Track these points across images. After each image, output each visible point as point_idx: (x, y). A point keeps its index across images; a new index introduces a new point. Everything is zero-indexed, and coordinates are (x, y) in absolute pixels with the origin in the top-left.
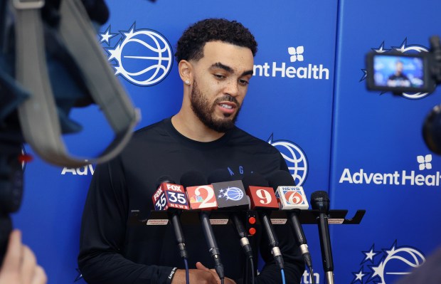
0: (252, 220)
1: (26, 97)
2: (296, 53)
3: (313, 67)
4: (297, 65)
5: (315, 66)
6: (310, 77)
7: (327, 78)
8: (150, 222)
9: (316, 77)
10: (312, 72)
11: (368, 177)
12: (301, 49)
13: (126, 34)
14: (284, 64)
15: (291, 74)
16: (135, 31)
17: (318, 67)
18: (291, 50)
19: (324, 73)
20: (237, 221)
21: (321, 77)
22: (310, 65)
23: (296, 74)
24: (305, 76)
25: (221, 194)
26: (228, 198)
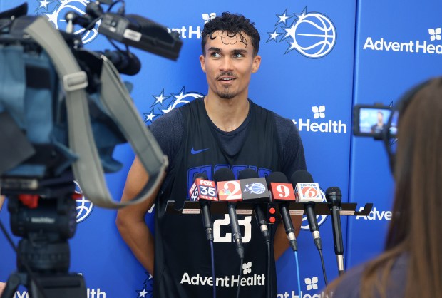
2: (319, 111)
3: (333, 123)
4: (319, 121)
5: (335, 122)
6: (330, 131)
7: (345, 131)
8: (185, 211)
9: (335, 131)
10: (332, 127)
11: (380, 214)
12: (322, 108)
13: (176, 96)
14: (308, 121)
15: (314, 129)
16: (184, 94)
17: (337, 123)
18: (315, 109)
19: (342, 128)
20: (259, 212)
21: (340, 131)
22: (330, 121)
23: (318, 129)
24: (326, 130)
25: (247, 188)
26: (252, 192)
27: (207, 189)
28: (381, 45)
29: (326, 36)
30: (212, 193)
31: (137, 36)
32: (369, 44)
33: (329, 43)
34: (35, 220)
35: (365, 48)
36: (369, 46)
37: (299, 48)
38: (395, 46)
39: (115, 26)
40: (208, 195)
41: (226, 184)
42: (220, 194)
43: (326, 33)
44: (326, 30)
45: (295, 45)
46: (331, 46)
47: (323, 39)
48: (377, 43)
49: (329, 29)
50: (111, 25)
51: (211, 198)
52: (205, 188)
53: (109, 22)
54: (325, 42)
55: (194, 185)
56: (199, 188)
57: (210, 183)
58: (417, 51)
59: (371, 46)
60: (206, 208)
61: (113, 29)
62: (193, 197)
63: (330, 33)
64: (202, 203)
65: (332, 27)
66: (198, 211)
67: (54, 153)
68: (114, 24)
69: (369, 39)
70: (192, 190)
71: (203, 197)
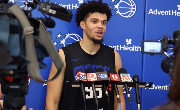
0: (110, 85)
1: (29, 62)
2: (129, 41)
3: (135, 46)
4: (129, 46)
5: (136, 46)
6: (134, 50)
8: (73, 86)
9: (136, 50)
13: (66, 35)
14: (124, 46)
15: (127, 49)
16: (70, 34)
18: (127, 40)
19: (139, 49)
20: (105, 86)
21: (138, 50)
22: (134, 46)
23: (129, 49)
24: (132, 50)
25: (99, 76)
26: (102, 77)
27: (83, 76)
28: (156, 12)
29: (132, 8)
30: (85, 78)
31: (54, 12)
32: (151, 12)
33: (133, 11)
34: (11, 87)
35: (149, 13)
36: (151, 13)
37: (120, 14)
38: (162, 13)
39: (45, 8)
40: (83, 79)
41: (90, 75)
42: (88, 78)
43: (132, 7)
44: (132, 5)
45: (118, 12)
46: (134, 13)
47: (131, 10)
48: (155, 11)
49: (133, 5)
50: (43, 7)
51: (84, 80)
52: (81, 76)
53: (43, 6)
54: (132, 11)
55: (77, 75)
56: (79, 76)
57: (83, 74)
58: (172, 15)
59: (152, 13)
60: (82, 84)
61: (44, 9)
62: (76, 79)
63: (134, 7)
64: (80, 82)
65: (134, 4)
66: (79, 86)
67: (20, 60)
68: (45, 7)
69: (151, 10)
70: (76, 77)
71: (81, 80)
